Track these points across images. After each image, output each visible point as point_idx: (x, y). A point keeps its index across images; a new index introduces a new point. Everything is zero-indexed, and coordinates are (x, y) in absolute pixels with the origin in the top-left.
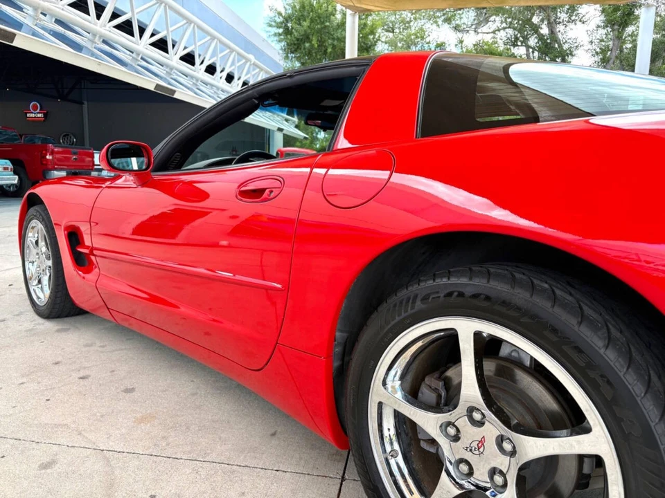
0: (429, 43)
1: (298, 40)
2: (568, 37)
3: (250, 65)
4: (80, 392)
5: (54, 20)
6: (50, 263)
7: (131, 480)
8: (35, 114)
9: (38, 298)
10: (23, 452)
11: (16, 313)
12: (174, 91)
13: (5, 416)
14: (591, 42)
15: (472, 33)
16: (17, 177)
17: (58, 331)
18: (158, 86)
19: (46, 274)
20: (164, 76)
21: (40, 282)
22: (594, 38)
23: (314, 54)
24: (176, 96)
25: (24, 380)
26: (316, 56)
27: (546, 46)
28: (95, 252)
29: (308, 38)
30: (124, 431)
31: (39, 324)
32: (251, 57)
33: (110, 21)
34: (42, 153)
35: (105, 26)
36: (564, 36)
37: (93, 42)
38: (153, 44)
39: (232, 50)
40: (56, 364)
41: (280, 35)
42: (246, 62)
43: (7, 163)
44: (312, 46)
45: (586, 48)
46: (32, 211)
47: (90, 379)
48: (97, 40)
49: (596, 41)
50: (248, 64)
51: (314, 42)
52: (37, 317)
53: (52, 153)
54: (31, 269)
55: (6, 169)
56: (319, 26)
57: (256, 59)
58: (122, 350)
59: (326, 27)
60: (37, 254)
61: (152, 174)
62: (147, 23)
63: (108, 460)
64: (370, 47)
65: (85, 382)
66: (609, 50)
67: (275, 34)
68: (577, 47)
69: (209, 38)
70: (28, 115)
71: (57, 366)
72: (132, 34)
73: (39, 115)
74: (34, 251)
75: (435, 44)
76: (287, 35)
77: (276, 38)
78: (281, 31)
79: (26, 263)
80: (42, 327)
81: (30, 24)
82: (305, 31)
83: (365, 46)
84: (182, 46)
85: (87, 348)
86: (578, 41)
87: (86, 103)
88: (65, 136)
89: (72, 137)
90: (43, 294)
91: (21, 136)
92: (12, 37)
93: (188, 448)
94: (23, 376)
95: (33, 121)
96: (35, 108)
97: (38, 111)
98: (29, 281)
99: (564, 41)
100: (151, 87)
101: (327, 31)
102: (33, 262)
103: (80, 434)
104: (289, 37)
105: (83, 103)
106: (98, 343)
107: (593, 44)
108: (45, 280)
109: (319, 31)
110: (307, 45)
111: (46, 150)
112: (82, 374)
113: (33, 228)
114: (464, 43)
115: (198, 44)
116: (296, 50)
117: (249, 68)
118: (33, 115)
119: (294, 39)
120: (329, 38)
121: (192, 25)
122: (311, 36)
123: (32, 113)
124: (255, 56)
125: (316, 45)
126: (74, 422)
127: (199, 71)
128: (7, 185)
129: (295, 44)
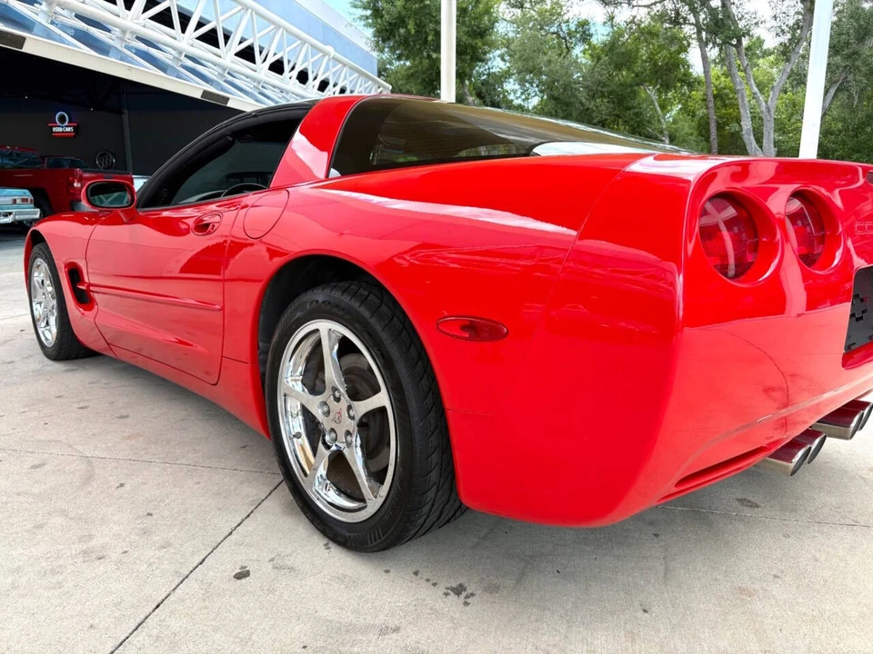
0: (568, 21)
1: (390, 24)
2: (745, 11)
3: (329, 60)
4: (77, 419)
5: (74, 14)
6: (55, 302)
7: (107, 475)
8: (63, 128)
9: (47, 339)
10: (18, 457)
11: (26, 356)
12: (228, 99)
13: (4, 435)
14: (775, 17)
15: (625, 6)
16: (38, 210)
17: (66, 371)
18: (205, 93)
19: (53, 314)
20: (215, 78)
21: (47, 324)
22: (779, 11)
23: (412, 43)
24: (230, 104)
25: (26, 409)
26: (415, 45)
27: (716, 24)
28: (91, 288)
29: (403, 21)
30: (110, 444)
31: (47, 365)
32: (329, 49)
33: (145, 11)
34: (68, 179)
35: (138, 18)
36: (740, 10)
37: (122, 40)
38: (201, 38)
39: (304, 42)
40: (59, 397)
41: (367, 18)
42: (324, 56)
43: (26, 194)
44: (408, 31)
45: (768, 25)
46: (36, 249)
47: (89, 409)
48: (128, 36)
49: (781, 15)
50: (327, 58)
51: (411, 26)
52: (46, 359)
53: (81, 180)
54: (39, 310)
55: (24, 200)
56: (417, 6)
57: (336, 51)
58: (126, 386)
59: (425, 6)
60: (44, 294)
61: (138, 210)
62: (192, 9)
63: (90, 463)
64: (485, 32)
65: (84, 411)
66: (798, 28)
67: (361, 18)
68: (756, 24)
69: (273, 27)
70: (54, 129)
71: (59, 400)
72: (171, 26)
73: (68, 129)
74: (40, 291)
75: (576, 23)
76: (376, 18)
77: (363, 23)
78: (369, 12)
79: (34, 304)
80: (50, 368)
81: (44, 22)
82: (399, 13)
83: (478, 31)
84: (238, 39)
85: (91, 385)
86: (759, 15)
87: (126, 111)
88: (101, 155)
89: (111, 157)
90: (50, 334)
91: (43, 158)
92: (21, 41)
93: (163, 456)
94: (25, 407)
95: (61, 137)
96: (62, 119)
97: (66, 124)
98: (38, 323)
99: (740, 16)
100: (197, 95)
101: (427, 11)
102: (40, 303)
103: (70, 447)
104: (379, 20)
105: (122, 113)
106: (104, 381)
107: (778, 20)
108: (53, 320)
109: (416, 13)
110: (402, 31)
111: (73, 176)
112: (81, 405)
113: (38, 266)
114: (614, 20)
115: (258, 36)
116: (388, 39)
117: (327, 64)
118: (60, 129)
119: (386, 24)
120: (431, 22)
121: (250, 11)
122: (407, 19)
123: (59, 126)
124: (335, 48)
125: (413, 31)
126: (67, 439)
127: (262, 69)
128: (27, 220)
129: (387, 31)
